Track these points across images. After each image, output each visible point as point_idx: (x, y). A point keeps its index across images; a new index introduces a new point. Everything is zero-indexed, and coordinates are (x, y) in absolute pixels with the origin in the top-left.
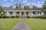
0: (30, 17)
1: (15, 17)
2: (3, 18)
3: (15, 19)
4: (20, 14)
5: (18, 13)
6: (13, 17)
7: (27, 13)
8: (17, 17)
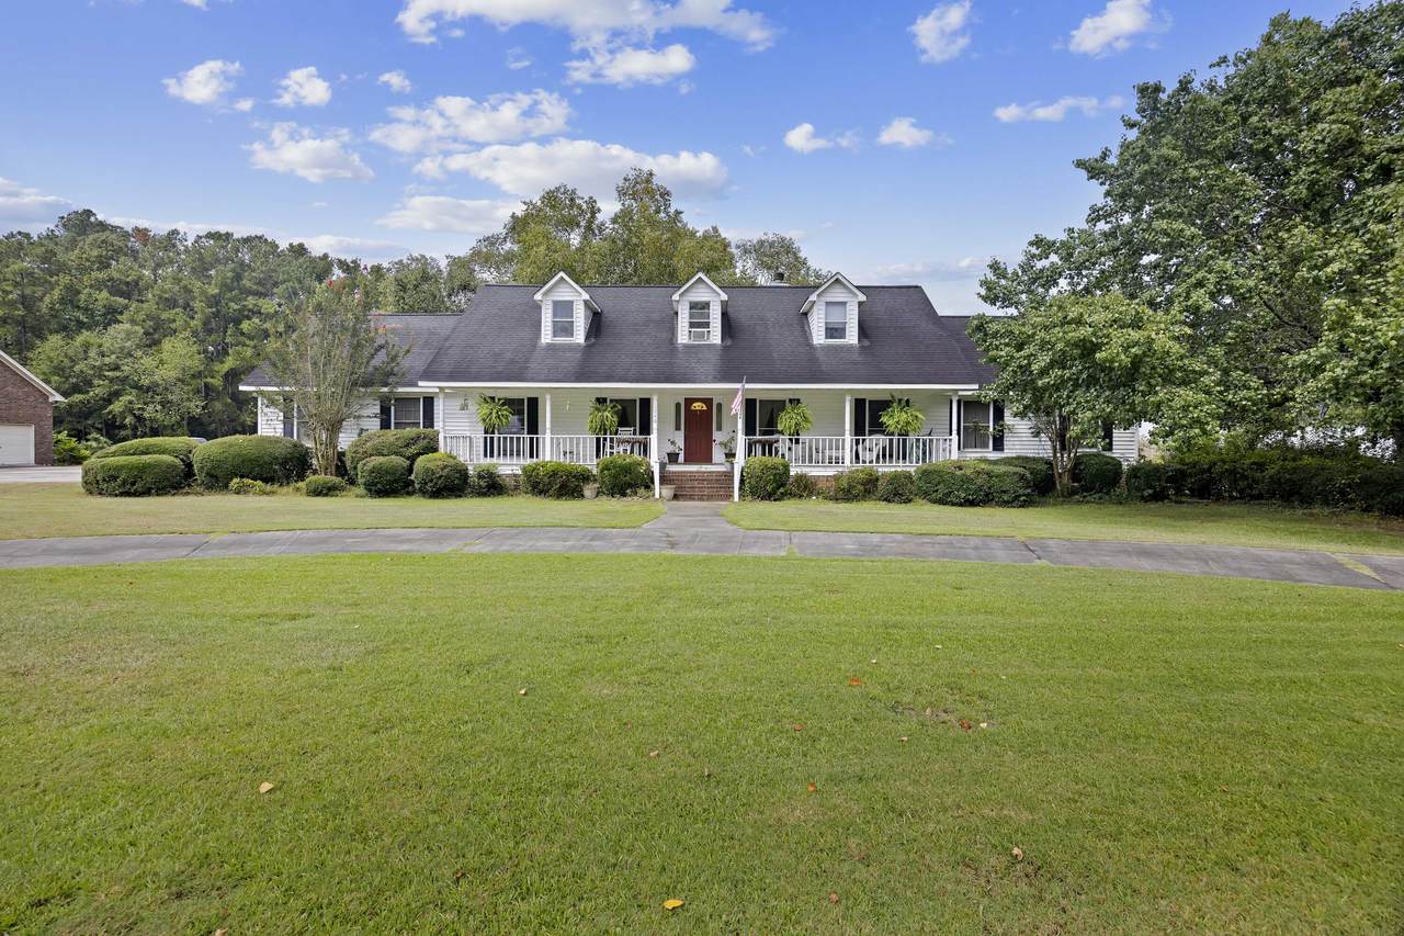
0: (806, 488)
1: (585, 477)
2: (437, 494)
3: (592, 508)
4: (662, 441)
5: (634, 415)
6: (564, 484)
7: (763, 418)
8: (625, 482)
